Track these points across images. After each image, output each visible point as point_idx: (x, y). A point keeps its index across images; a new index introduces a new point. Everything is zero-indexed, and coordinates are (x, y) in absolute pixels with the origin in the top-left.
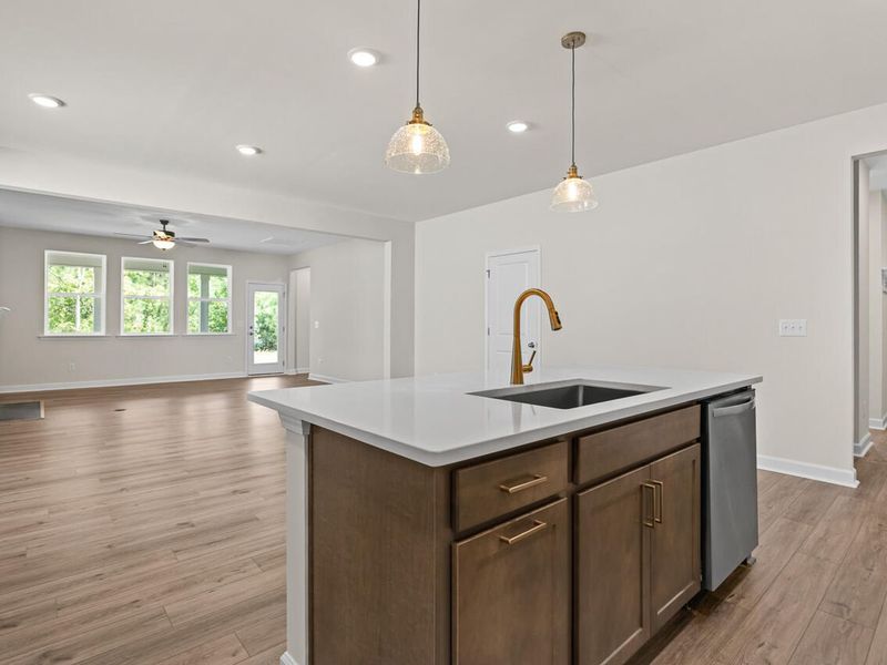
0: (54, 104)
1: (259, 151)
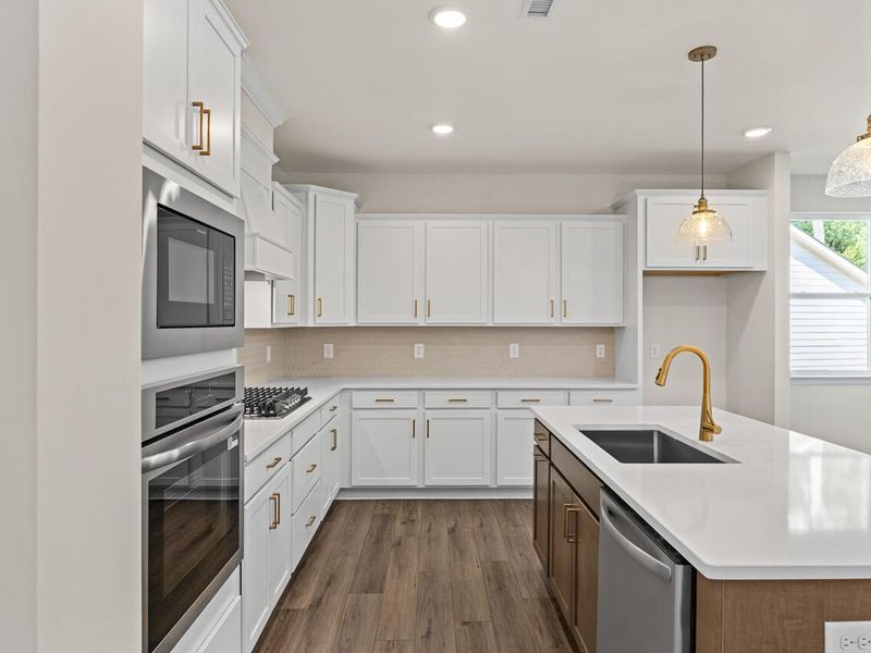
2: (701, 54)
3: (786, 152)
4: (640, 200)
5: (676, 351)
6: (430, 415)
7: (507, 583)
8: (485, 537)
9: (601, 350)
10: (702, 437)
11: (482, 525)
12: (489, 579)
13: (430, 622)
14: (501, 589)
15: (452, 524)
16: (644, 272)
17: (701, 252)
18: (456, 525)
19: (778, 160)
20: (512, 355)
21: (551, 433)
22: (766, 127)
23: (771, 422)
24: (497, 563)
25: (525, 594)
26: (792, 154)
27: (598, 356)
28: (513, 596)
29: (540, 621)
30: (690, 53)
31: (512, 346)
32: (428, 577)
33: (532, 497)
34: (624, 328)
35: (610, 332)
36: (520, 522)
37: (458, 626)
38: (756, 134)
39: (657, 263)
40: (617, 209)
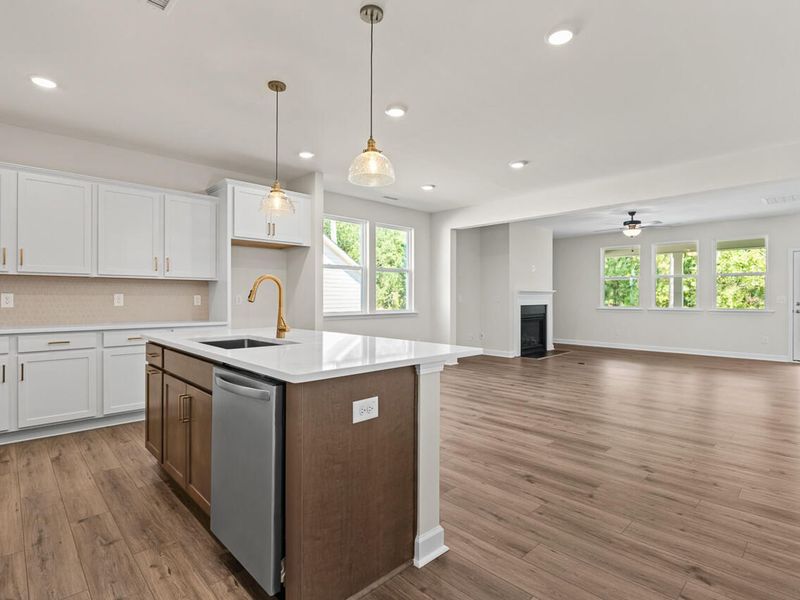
0: (431, 188)
1: (525, 162)
2: (277, 86)
3: (321, 173)
4: (229, 187)
5: (261, 279)
6: (23, 359)
7: (122, 482)
8: (94, 457)
9: (197, 300)
10: (278, 336)
11: (89, 449)
12: (102, 484)
13: (41, 531)
14: (115, 488)
15: (56, 454)
16: (232, 240)
17: (271, 228)
18: (60, 455)
19: (317, 178)
20: (116, 304)
21: (164, 347)
22: (312, 153)
23: (313, 329)
24: (109, 471)
25: (140, 484)
26: (325, 175)
27: (196, 304)
28: (130, 489)
29: (157, 498)
30: (270, 83)
31: (116, 296)
32: (33, 501)
33: (144, 419)
34: (216, 282)
35: (205, 285)
36: (129, 438)
37: (74, 525)
38: (306, 155)
39: (243, 234)
40: (210, 192)
